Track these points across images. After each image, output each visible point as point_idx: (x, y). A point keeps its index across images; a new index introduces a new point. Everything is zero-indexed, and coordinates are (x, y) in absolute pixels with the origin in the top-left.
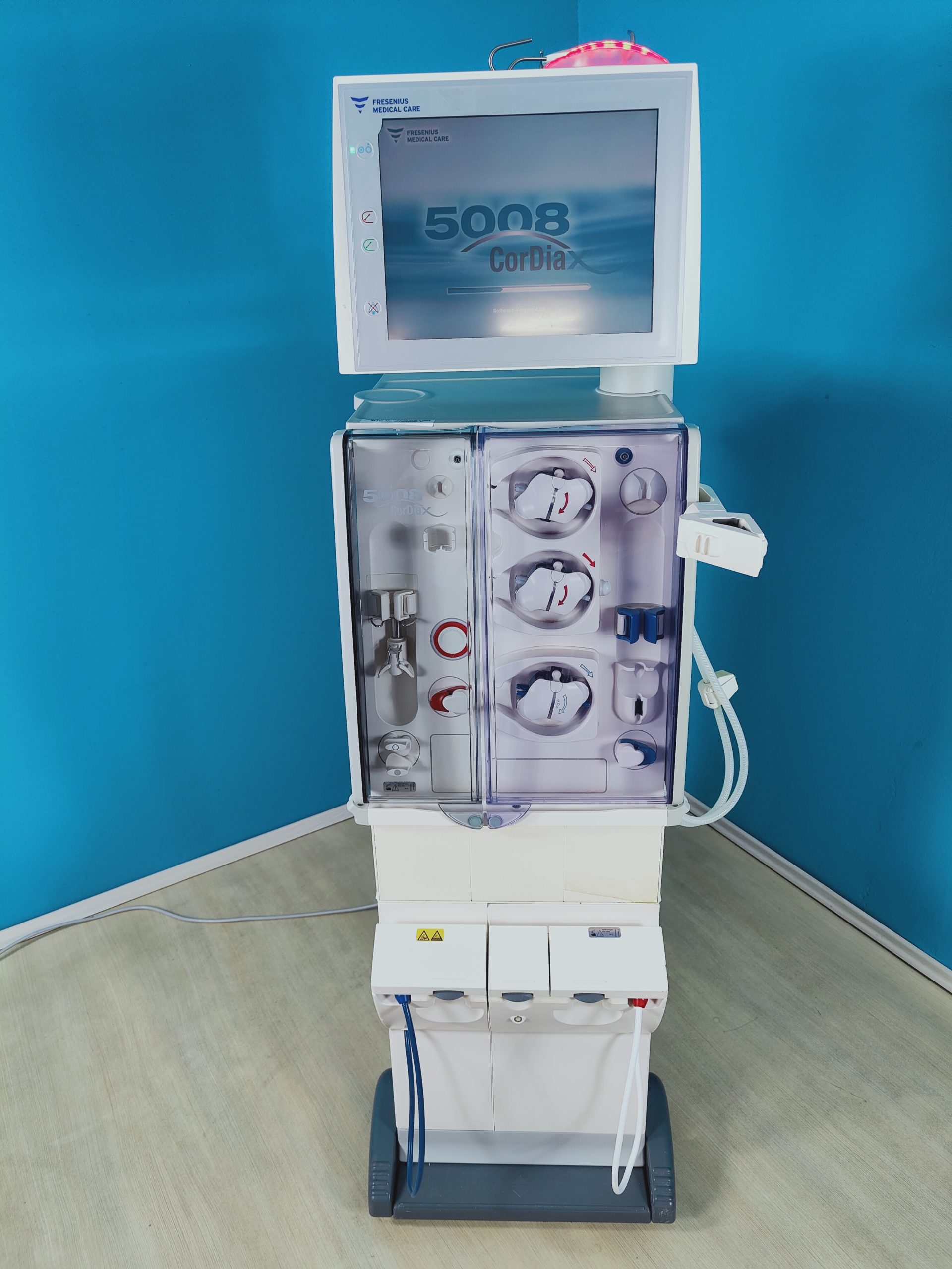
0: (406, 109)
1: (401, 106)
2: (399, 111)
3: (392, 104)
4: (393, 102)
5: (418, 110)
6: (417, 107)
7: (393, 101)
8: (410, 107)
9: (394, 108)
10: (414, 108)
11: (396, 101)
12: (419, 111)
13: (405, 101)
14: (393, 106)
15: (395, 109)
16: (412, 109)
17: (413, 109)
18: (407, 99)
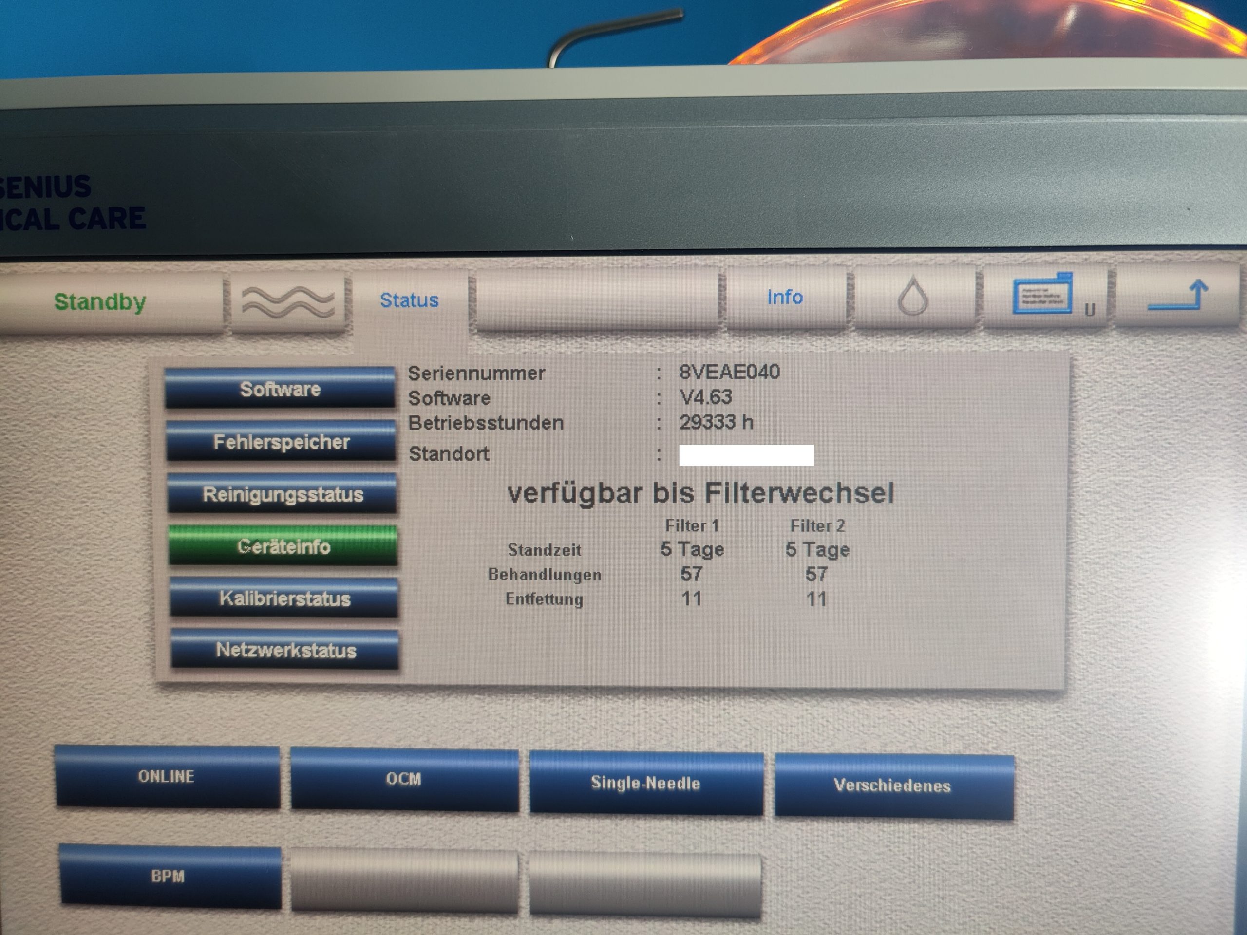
0: (79, 219)
1: (60, 208)
2: (49, 227)
3: (19, 196)
4: (21, 190)
5: (134, 226)
6: (133, 210)
7: (22, 184)
8: (97, 211)
9: (25, 215)
10: (118, 214)
11: (34, 187)
12: (143, 226)
13: (75, 189)
14: (25, 205)
15: (32, 219)
16: (108, 225)
17: (112, 219)
18: (86, 178)
